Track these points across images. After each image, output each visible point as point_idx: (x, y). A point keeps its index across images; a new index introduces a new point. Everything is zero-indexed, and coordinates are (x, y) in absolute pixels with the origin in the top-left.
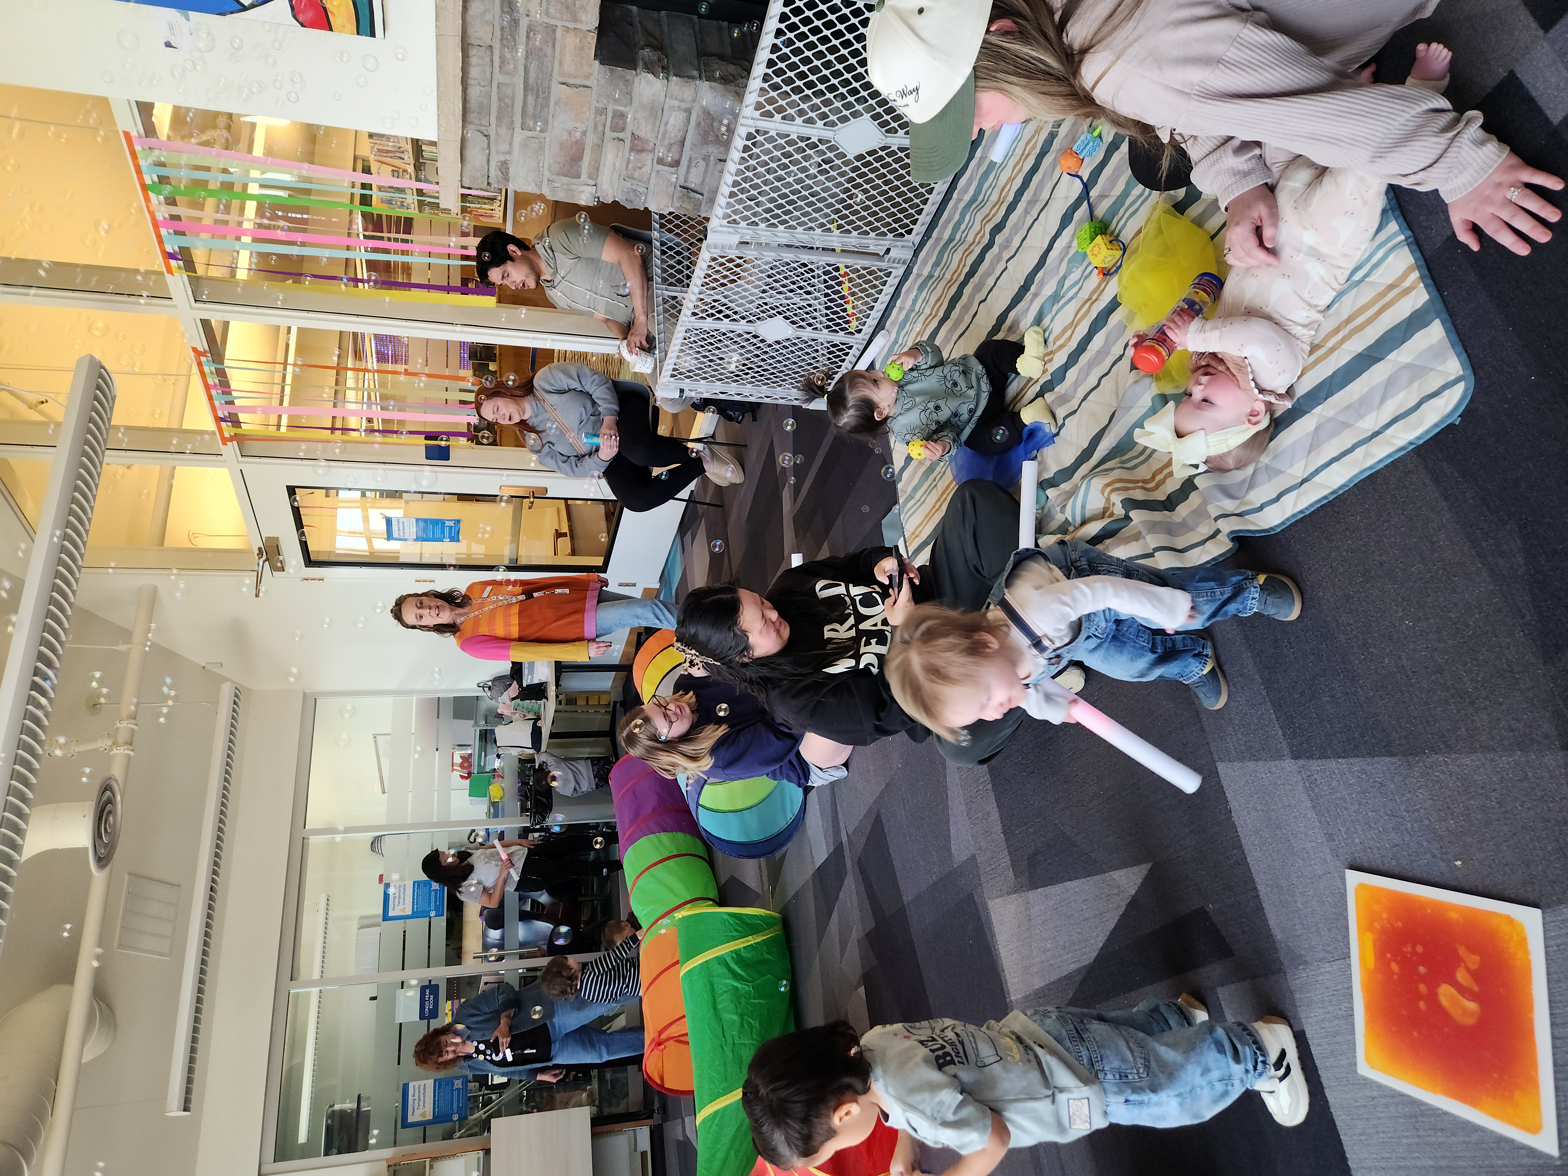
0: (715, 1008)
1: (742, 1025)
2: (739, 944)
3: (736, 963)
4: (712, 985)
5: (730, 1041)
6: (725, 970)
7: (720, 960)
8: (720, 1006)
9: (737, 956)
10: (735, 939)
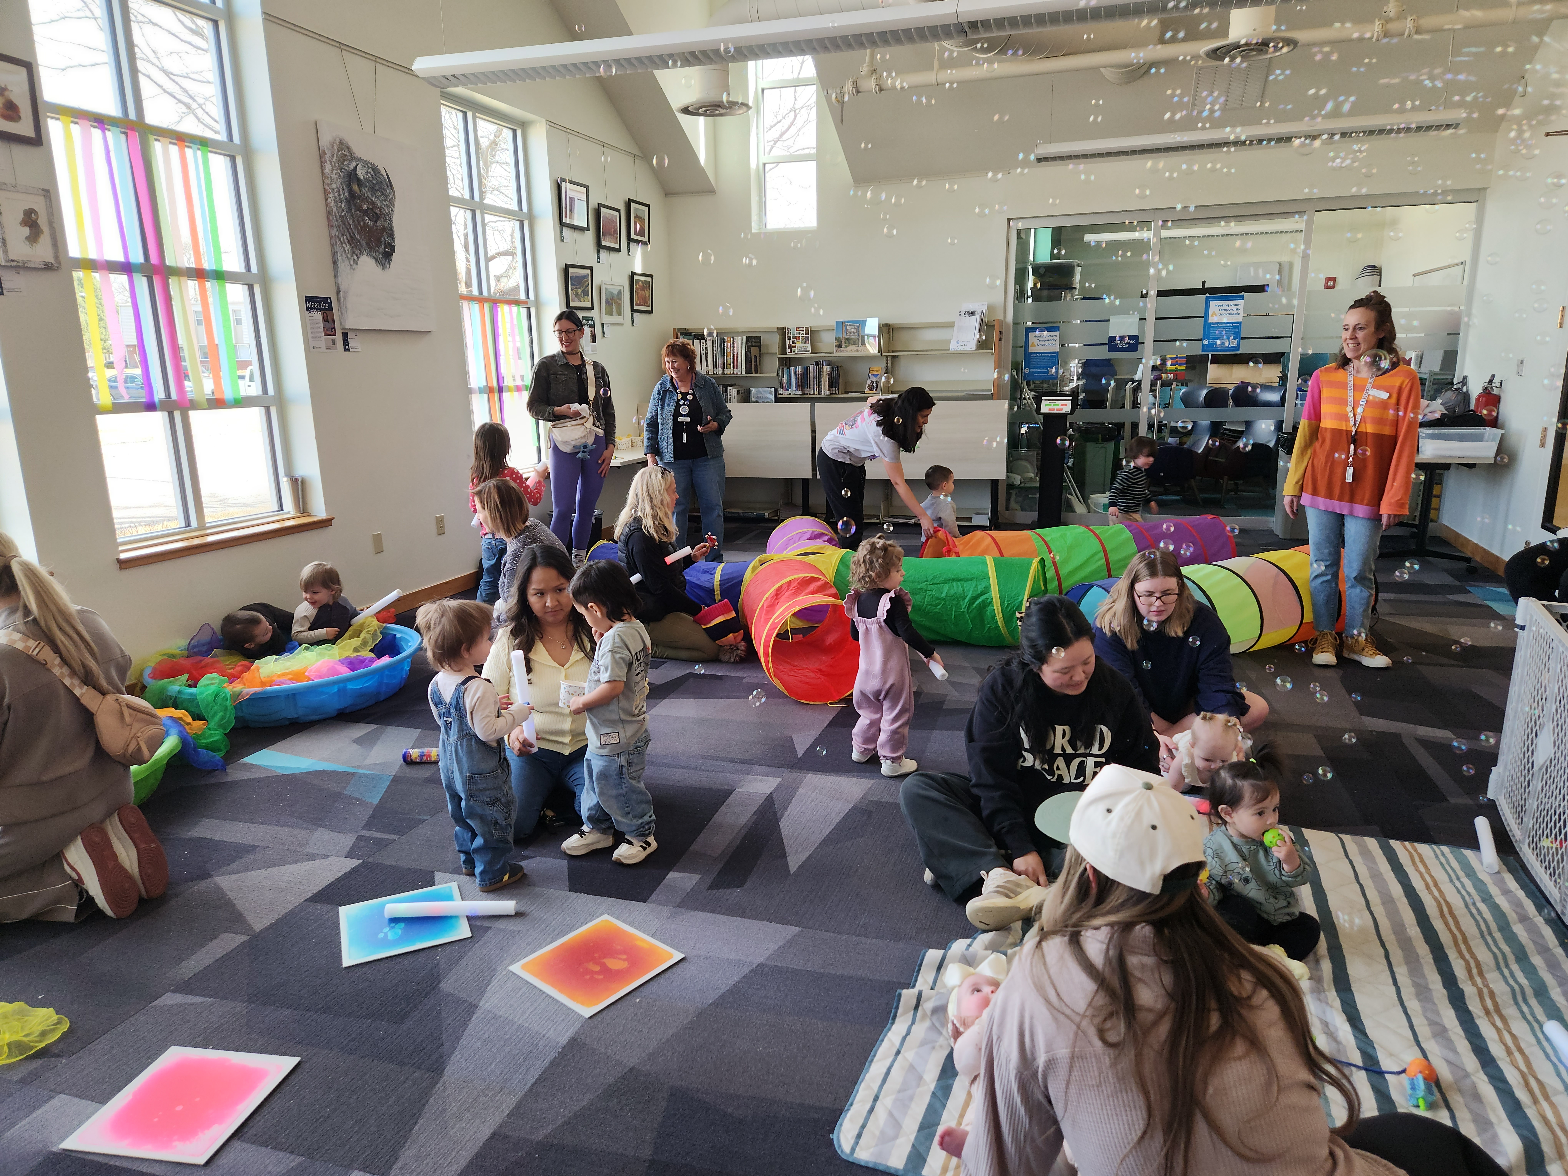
0: (954, 580)
1: (938, 599)
2: (997, 606)
3: (983, 601)
4: (971, 579)
5: (929, 587)
6: (979, 592)
7: (987, 590)
8: (954, 584)
9: (988, 603)
10: (1002, 603)
